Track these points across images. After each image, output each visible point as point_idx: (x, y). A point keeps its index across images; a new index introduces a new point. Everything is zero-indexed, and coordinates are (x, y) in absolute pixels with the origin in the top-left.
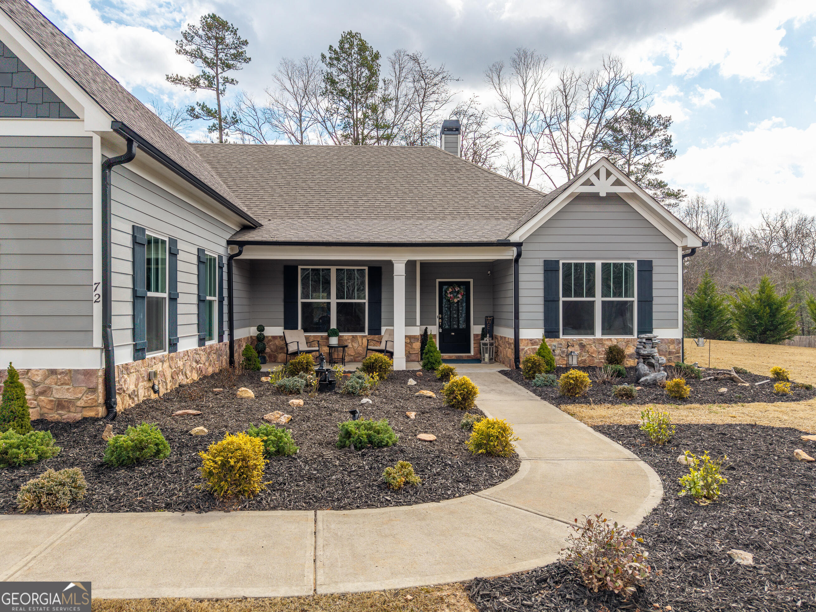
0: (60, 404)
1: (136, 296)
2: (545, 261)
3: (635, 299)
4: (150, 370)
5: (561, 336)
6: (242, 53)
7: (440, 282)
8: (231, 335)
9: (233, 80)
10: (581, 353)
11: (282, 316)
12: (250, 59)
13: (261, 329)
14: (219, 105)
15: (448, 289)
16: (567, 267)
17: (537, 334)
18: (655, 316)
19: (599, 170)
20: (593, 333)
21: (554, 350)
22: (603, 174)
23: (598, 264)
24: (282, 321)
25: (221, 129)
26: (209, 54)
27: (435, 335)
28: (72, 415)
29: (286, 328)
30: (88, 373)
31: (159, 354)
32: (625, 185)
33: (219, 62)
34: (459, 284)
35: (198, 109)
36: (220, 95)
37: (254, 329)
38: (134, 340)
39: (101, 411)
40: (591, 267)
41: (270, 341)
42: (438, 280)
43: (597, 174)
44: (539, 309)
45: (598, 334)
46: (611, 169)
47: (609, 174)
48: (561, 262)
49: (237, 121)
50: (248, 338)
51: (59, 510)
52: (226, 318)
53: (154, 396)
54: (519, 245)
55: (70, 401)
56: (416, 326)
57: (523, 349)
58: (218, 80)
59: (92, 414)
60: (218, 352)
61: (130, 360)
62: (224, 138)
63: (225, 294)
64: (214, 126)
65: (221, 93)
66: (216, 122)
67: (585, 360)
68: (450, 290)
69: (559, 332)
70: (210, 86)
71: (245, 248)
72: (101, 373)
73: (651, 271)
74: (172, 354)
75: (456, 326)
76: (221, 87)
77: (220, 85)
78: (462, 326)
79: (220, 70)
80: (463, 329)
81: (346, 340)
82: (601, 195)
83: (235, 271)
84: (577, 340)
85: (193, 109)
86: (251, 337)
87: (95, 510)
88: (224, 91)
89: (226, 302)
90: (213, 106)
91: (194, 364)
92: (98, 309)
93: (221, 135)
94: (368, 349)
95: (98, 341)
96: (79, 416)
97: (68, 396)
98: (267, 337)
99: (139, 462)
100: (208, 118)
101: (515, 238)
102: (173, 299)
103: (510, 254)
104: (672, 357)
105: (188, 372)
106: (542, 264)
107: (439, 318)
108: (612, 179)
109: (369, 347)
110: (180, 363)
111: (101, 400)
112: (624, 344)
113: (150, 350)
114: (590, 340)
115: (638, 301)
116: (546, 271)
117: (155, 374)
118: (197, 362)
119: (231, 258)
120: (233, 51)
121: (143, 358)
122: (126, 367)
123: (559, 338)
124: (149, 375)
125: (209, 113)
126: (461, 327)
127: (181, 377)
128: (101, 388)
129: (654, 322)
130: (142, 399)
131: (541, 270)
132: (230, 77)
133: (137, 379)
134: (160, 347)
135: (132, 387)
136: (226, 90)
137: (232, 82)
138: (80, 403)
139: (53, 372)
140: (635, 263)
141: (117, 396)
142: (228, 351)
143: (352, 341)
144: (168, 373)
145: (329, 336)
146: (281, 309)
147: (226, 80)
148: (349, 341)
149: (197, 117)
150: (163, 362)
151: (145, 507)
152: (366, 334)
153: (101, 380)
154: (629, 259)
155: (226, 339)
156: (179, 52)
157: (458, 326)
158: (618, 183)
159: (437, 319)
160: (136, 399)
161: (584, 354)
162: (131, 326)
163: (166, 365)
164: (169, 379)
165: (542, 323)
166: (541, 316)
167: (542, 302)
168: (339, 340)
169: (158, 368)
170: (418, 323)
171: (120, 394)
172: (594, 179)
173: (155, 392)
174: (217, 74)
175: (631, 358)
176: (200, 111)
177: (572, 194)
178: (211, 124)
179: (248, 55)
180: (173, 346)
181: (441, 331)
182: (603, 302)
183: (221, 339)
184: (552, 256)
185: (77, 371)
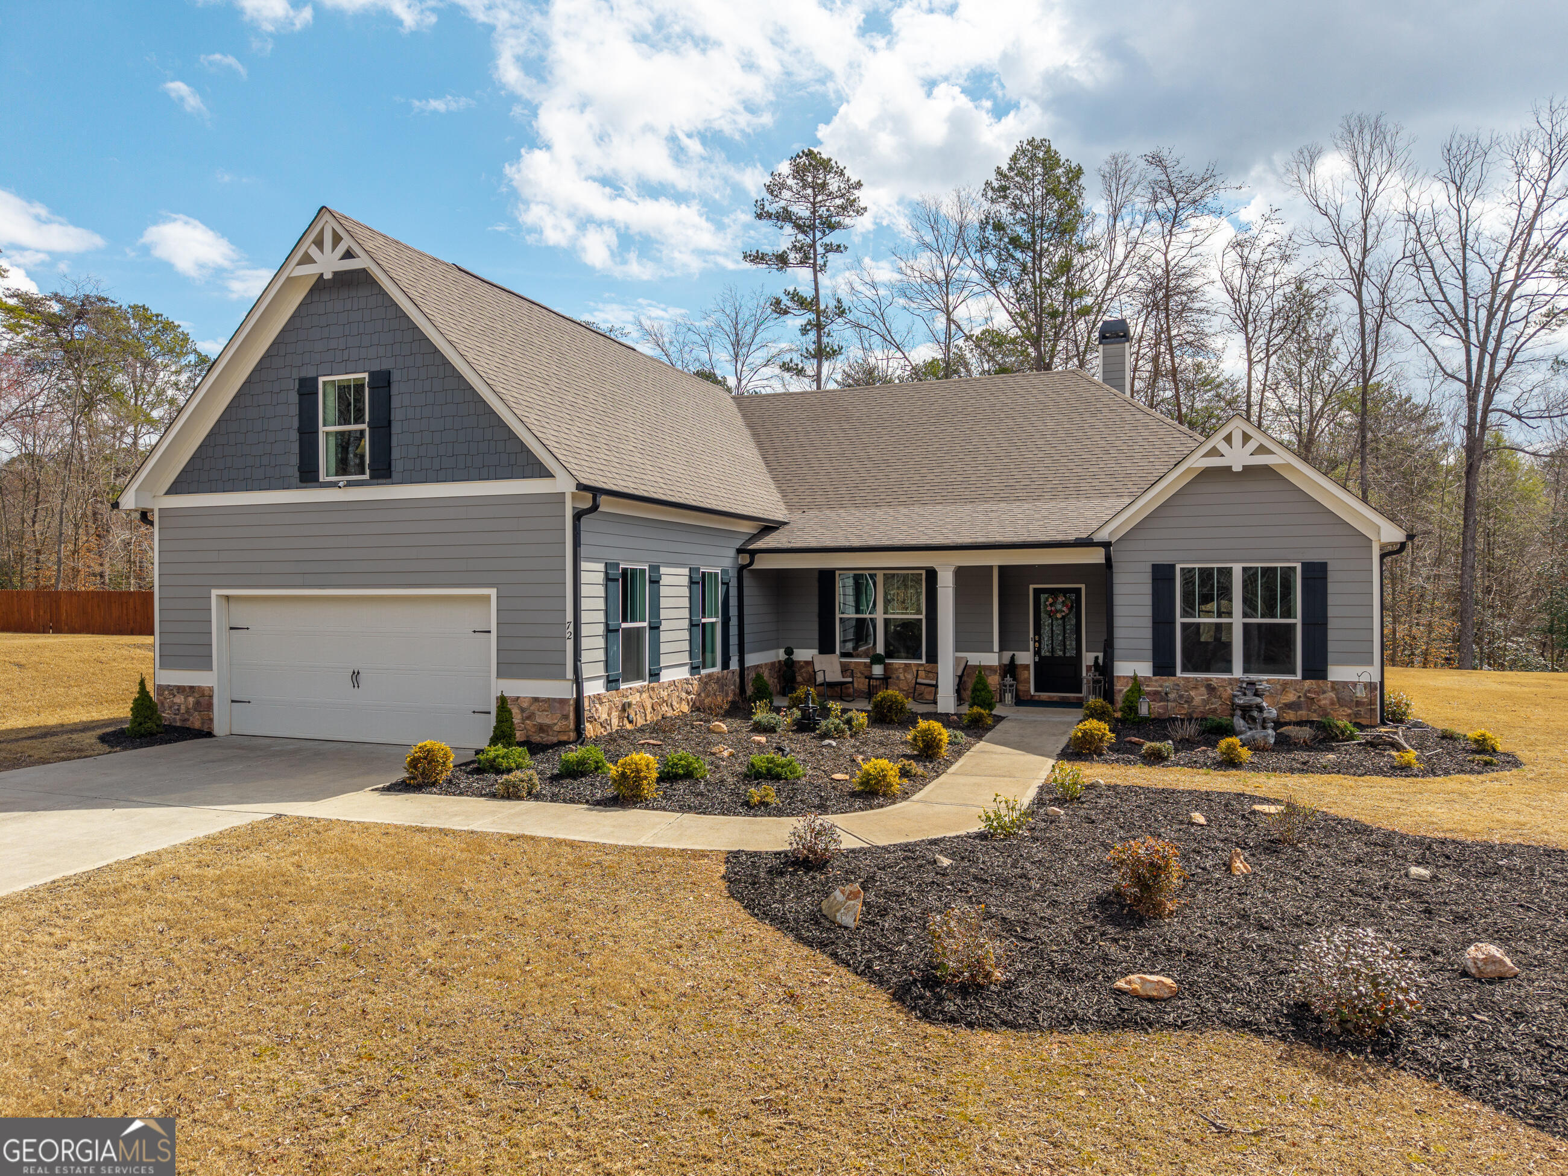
0: (542, 729)
1: (609, 631)
2: (1153, 565)
3: (1298, 621)
4: (625, 700)
5: (1179, 673)
6: (855, 200)
7: (1035, 589)
8: (741, 661)
9: (839, 246)
10: (1209, 699)
11: (816, 636)
12: (865, 209)
13: (789, 652)
14: (817, 290)
15: (1047, 599)
16: (1187, 573)
17: (1144, 669)
18: (1331, 646)
19: (1231, 434)
20: (1229, 670)
21: (1166, 694)
22: (1237, 439)
23: (1237, 569)
24: (816, 643)
25: (819, 327)
26: (801, 210)
27: (1027, 667)
28: (550, 738)
29: (821, 652)
30: (563, 702)
31: (637, 684)
32: (1272, 453)
33: (818, 221)
34: (1065, 591)
35: (786, 301)
36: (819, 274)
37: (782, 651)
38: (607, 671)
39: (573, 735)
40: (1227, 573)
41: (802, 667)
42: (1032, 587)
43: (1228, 439)
44: (1146, 633)
45: (1238, 672)
46: (1250, 431)
47: (1246, 438)
48: (1178, 567)
49: (843, 312)
50: (773, 664)
51: (520, 798)
52: (734, 640)
53: (629, 727)
54: (1106, 545)
55: (549, 726)
56: (992, 651)
57: (1121, 691)
58: (815, 250)
59: (565, 738)
60: (720, 682)
61: (603, 691)
62: (825, 340)
63: (733, 612)
64: (809, 323)
65: (821, 270)
66: (813, 316)
67: (1215, 709)
68: (1050, 600)
69: (1174, 667)
70: (802, 263)
71: (757, 556)
72: (572, 702)
73: (1324, 578)
74: (652, 685)
75: (1061, 653)
76: (820, 261)
77: (819, 257)
78: (1071, 653)
79: (818, 235)
80: (1071, 657)
81: (897, 670)
82: (1234, 469)
83: (747, 582)
84: (1202, 679)
85: (778, 302)
86: (780, 662)
87: (542, 800)
88: (825, 265)
89: (734, 622)
90: (807, 292)
91: (684, 695)
92: (570, 644)
93: (819, 337)
94: (917, 683)
95: (570, 674)
96: (555, 740)
97: (547, 721)
98: (799, 662)
99: (583, 774)
100: (802, 312)
101: (1103, 535)
102: (655, 628)
103: (1097, 557)
104: (1362, 710)
105: (674, 703)
106: (1150, 569)
107: (1035, 641)
108: (1252, 445)
109: (919, 680)
110: (664, 694)
111: (572, 726)
112: (1279, 687)
113: (625, 680)
114: (1224, 680)
115: (1303, 624)
116: (1155, 579)
117: (630, 704)
118: (688, 693)
119: (741, 569)
120: (838, 202)
121: (618, 689)
122: (598, 698)
123: (1174, 675)
124: (624, 705)
125: (802, 302)
126: (1068, 655)
127: (665, 708)
128: (572, 716)
129: (1330, 657)
130: (615, 728)
131: (1147, 578)
132: (835, 243)
133: (610, 709)
134: (639, 676)
135: (604, 716)
136: (828, 264)
137: (838, 249)
138: (556, 728)
139: (536, 700)
140: (1299, 566)
141: (587, 724)
142: (738, 680)
143: (905, 671)
144: (648, 704)
145: (872, 663)
146: (815, 626)
147: (829, 248)
148: (901, 670)
149: (786, 312)
150: (641, 692)
151: (572, 801)
152: (924, 661)
153: (572, 709)
154: (1289, 561)
155: (734, 665)
156: (759, 216)
157: (1064, 653)
158: (1262, 450)
159: (1031, 643)
160: (608, 727)
161: (1214, 700)
162: (603, 658)
163: (645, 695)
164: (649, 710)
165: (1150, 654)
166: (1148, 644)
167: (1150, 624)
168: (885, 670)
169: (635, 699)
170: (996, 648)
171: (591, 722)
172: (1223, 447)
173: (631, 722)
174: (814, 242)
175: (1290, 708)
176: (789, 304)
177: (1189, 469)
178: (804, 322)
179: (862, 204)
180: (655, 675)
181: (1037, 659)
182: (1245, 625)
183: (726, 665)
184: (1163, 559)
185: (554, 699)
